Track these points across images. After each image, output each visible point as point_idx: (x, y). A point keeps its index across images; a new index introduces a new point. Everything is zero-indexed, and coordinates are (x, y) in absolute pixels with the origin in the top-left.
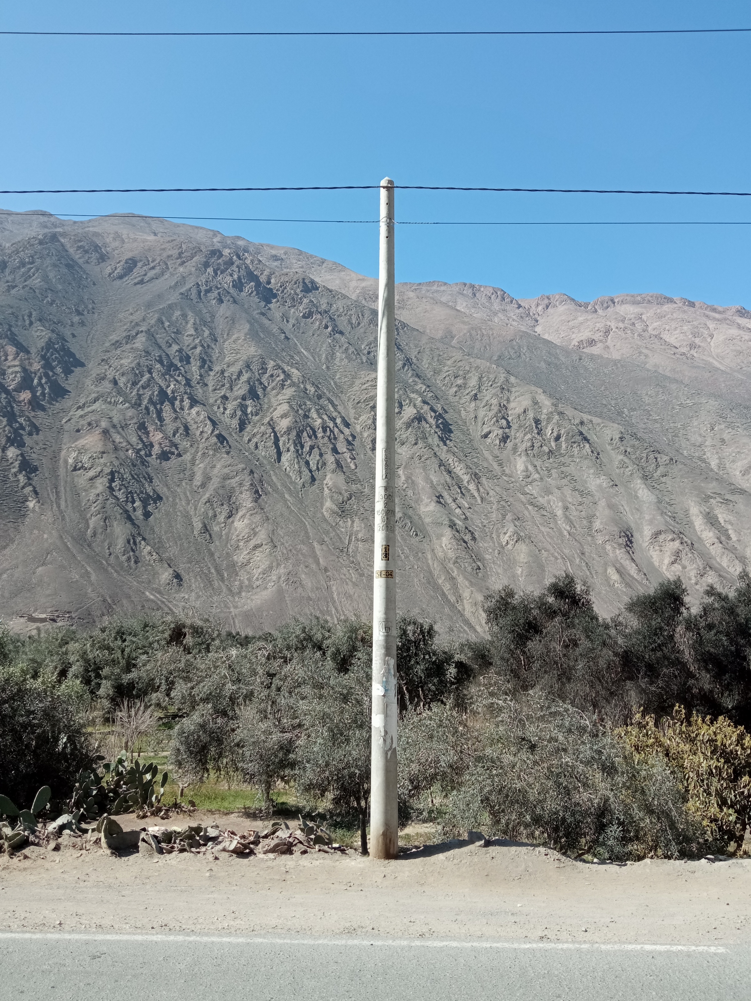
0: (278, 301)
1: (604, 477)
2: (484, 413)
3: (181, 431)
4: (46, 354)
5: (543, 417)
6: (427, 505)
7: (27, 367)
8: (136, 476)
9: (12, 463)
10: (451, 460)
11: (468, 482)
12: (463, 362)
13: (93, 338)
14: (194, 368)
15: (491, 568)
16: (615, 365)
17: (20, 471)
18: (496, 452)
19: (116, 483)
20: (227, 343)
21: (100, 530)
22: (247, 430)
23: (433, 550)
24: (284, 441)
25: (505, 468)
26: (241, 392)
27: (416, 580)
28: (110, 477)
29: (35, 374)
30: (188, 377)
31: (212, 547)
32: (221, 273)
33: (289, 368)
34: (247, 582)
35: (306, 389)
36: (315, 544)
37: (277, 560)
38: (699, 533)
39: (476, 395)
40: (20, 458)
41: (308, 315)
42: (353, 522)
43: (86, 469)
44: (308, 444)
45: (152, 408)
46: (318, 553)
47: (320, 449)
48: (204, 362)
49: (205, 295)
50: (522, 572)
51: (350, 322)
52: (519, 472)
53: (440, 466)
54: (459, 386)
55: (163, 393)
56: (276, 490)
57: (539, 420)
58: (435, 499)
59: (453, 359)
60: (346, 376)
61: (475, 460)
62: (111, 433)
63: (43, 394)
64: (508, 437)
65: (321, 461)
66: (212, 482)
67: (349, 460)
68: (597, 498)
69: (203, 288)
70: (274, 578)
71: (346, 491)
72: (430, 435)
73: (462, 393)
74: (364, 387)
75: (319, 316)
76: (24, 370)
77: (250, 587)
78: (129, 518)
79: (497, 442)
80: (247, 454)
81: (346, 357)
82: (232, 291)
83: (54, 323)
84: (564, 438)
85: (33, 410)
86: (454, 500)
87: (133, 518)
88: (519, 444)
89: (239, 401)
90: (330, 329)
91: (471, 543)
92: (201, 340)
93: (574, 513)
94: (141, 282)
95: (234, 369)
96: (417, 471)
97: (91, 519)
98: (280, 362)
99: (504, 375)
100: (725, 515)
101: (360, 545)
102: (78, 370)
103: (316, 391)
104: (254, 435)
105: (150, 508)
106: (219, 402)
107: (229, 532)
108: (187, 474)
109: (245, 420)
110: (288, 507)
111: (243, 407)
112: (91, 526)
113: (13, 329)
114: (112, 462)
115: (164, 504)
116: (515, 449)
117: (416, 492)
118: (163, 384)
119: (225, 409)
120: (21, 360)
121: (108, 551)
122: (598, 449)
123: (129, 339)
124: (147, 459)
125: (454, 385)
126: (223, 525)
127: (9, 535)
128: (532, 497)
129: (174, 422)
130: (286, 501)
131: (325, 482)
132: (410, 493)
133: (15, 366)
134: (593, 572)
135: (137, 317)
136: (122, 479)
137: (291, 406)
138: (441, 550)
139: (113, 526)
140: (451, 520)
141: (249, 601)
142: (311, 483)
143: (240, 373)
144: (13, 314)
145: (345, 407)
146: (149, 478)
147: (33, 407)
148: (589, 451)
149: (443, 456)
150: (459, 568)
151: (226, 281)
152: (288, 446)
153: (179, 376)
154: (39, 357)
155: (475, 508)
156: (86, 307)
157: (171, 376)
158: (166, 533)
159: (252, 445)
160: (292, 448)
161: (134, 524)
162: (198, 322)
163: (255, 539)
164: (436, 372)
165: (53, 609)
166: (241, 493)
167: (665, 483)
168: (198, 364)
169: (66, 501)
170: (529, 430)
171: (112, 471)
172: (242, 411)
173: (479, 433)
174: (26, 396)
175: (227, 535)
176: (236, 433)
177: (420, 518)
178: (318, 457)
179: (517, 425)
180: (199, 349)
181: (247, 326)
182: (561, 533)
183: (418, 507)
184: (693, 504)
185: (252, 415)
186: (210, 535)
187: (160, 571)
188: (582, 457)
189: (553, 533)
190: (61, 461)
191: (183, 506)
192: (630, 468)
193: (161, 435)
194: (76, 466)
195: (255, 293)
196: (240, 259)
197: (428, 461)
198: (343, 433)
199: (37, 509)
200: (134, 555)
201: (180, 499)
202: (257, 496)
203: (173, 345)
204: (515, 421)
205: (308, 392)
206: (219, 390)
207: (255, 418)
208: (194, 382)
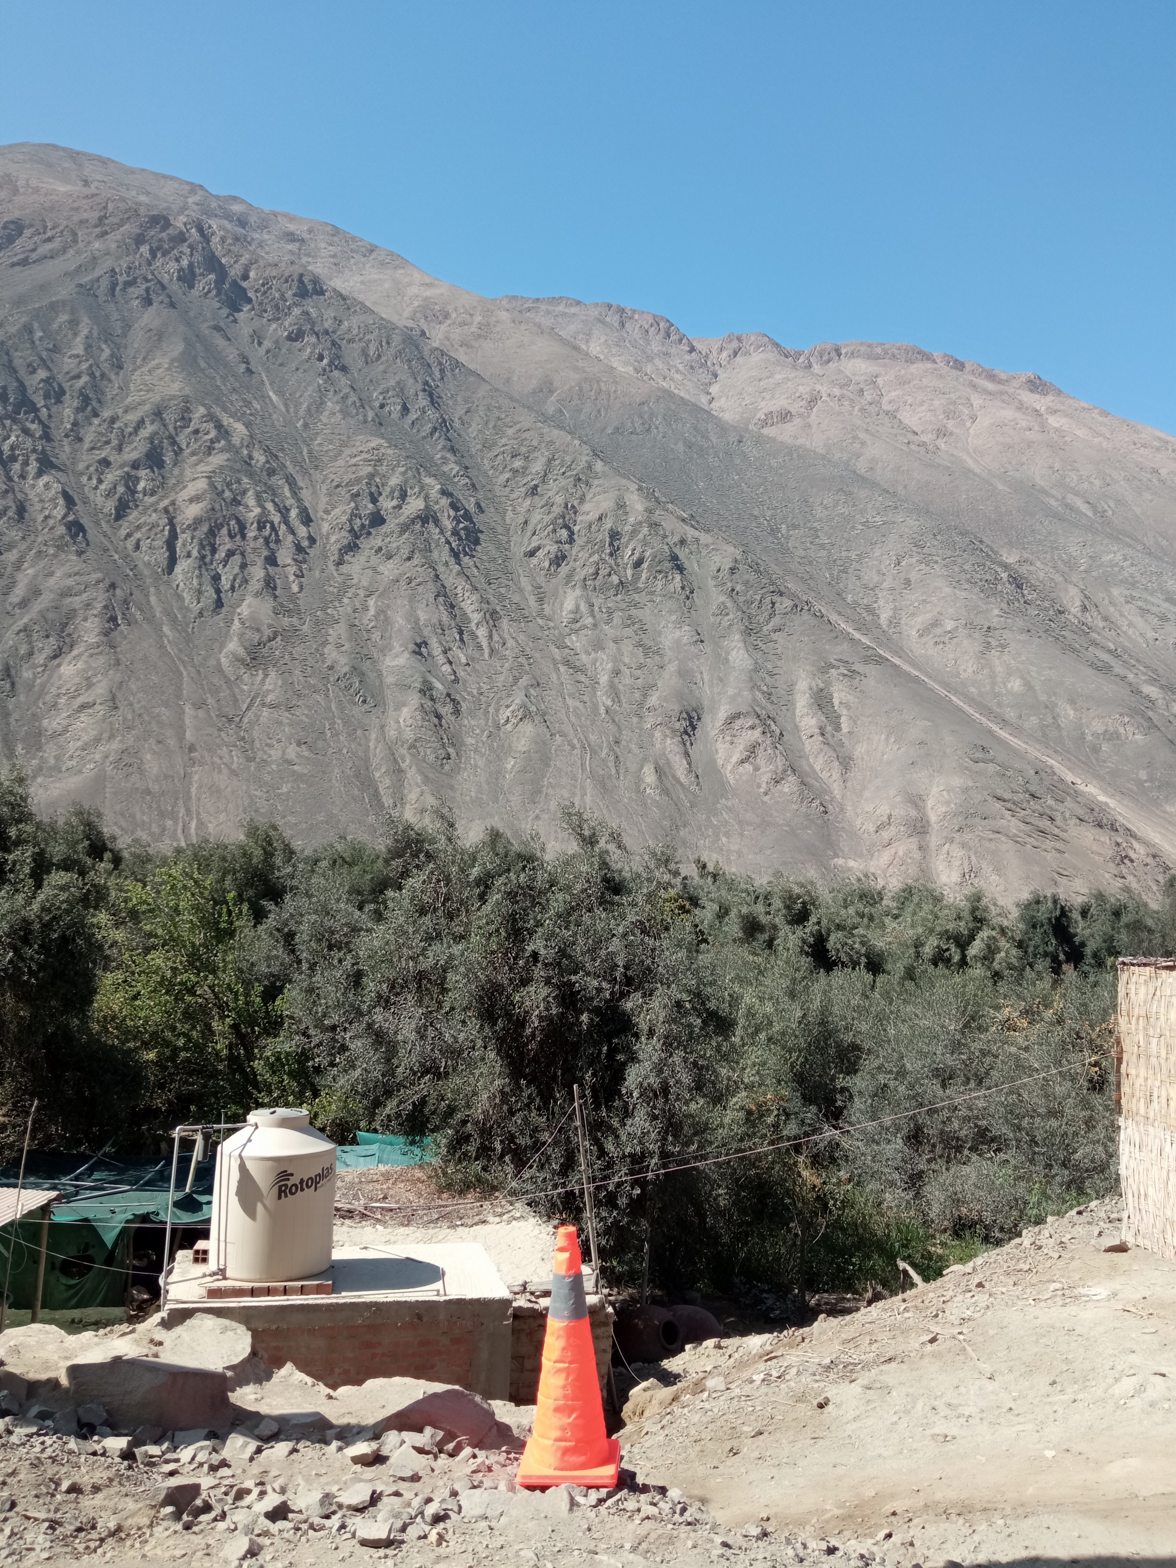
0: (253, 309)
1: (687, 628)
2: (539, 517)
3: (12, 511)
5: (625, 528)
6: (397, 656)
10: (460, 588)
11: (477, 625)
12: (532, 432)
14: (68, 412)
15: (468, 757)
18: (541, 580)
20: (138, 373)
22: (130, 518)
23: (382, 727)
24: (185, 541)
25: (545, 606)
26: (135, 455)
27: (336, 771)
30: (52, 425)
31: (10, 703)
32: (163, 255)
33: (231, 420)
34: (52, 762)
35: (251, 457)
36: (188, 708)
37: (112, 729)
38: (797, 719)
39: (536, 486)
41: (296, 336)
42: (266, 676)
44: (225, 546)
46: (187, 721)
47: (244, 557)
48: (87, 401)
49: (123, 289)
51: (364, 353)
52: (564, 614)
53: (437, 596)
54: (515, 472)
56: (150, 619)
57: (618, 533)
58: (412, 647)
59: (518, 426)
60: (331, 442)
61: (502, 590)
64: (564, 557)
65: (240, 576)
66: (39, 600)
67: (292, 578)
69: (121, 279)
70: (98, 757)
71: (270, 626)
72: (438, 545)
73: (517, 483)
74: (354, 461)
75: (313, 339)
77: (55, 769)
79: (547, 564)
80: (116, 557)
81: (341, 411)
82: (175, 287)
84: (647, 563)
86: (445, 652)
88: (578, 570)
89: (126, 469)
90: (325, 361)
91: (449, 719)
92: (91, 366)
93: (625, 681)
94: (24, 262)
95: (133, 417)
96: (399, 602)
98: (217, 410)
99: (588, 458)
100: (843, 694)
101: (265, 712)
103: (268, 462)
104: (139, 527)
106: (92, 469)
107: (48, 681)
109: (129, 501)
110: (162, 647)
111: (130, 481)
116: (570, 577)
117: (387, 635)
119: (100, 481)
122: (694, 583)
125: (507, 469)
126: (40, 669)
128: (572, 652)
129: (3, 498)
130: (161, 635)
131: (239, 610)
132: (376, 636)
134: (622, 771)
137: (212, 485)
138: (395, 726)
140: (425, 682)
141: (41, 791)
142: (214, 611)
143: (140, 424)
145: (314, 492)
148: (678, 585)
149: (451, 578)
150: (415, 756)
151: (167, 269)
152: (190, 548)
153: (33, 422)
155: (477, 667)
157: (17, 422)
159: (130, 544)
160: (195, 553)
162: (96, 335)
163: (85, 695)
164: (487, 446)
166: (85, 619)
167: (776, 642)
168: (75, 404)
170: (598, 549)
172: (127, 486)
173: (523, 549)
175: (44, 685)
176: (109, 521)
177: (380, 675)
178: (237, 570)
179: (585, 539)
181: (181, 347)
182: (595, 711)
183: (381, 658)
184: (803, 675)
185: (145, 495)
186: (13, 685)
188: (665, 596)
189: (584, 710)
195: (214, 292)
196: (201, 234)
197: (420, 589)
198: (293, 533)
202: (111, 625)
203: (39, 371)
204: (583, 532)
205: (253, 462)
206: (99, 449)
207: (149, 500)
208: (57, 434)
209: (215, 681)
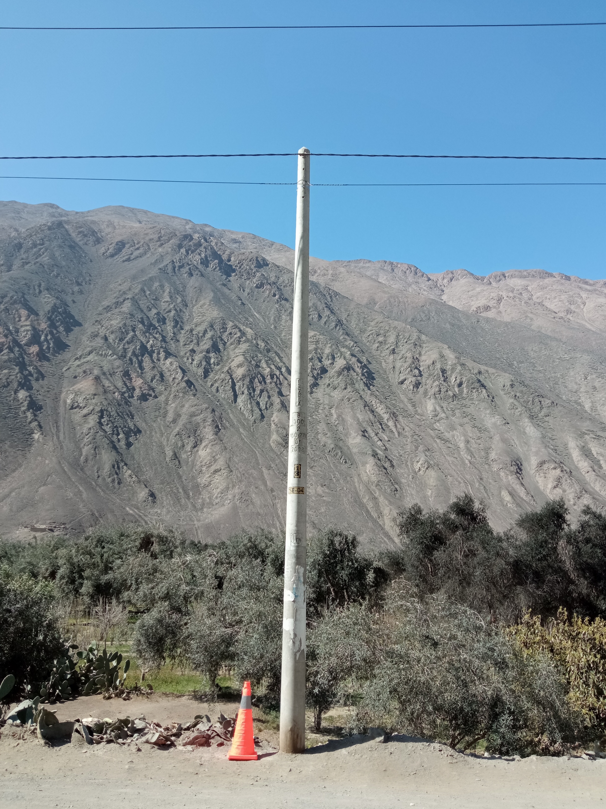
0: (236, 275)
1: (498, 417)
2: (400, 364)
3: (157, 378)
4: (51, 316)
5: (448, 367)
6: (354, 438)
7: (36, 327)
8: (120, 414)
9: (22, 403)
10: (373, 402)
11: (388, 420)
12: (384, 323)
13: (89, 304)
14: (169, 328)
15: (406, 490)
16: (507, 326)
17: (28, 409)
18: (411, 396)
19: (105, 419)
20: (195, 307)
21: (91, 457)
22: (210, 377)
23: (359, 475)
24: (240, 386)
25: (417, 409)
26: (206, 347)
27: (345, 499)
28: (100, 414)
29: (43, 332)
30: (164, 335)
31: (180, 471)
32: (192, 253)
33: (245, 327)
34: (208, 500)
35: (258, 345)
36: (264, 470)
37: (233, 482)
38: (576, 463)
39: (394, 349)
40: (28, 399)
41: (260, 286)
43: (81, 408)
44: (259, 388)
45: (134, 359)
46: (266, 477)
47: (268, 393)
48: (177, 322)
49: (179, 270)
50: (432, 494)
52: (429, 412)
53: (365, 406)
54: (381, 343)
55: (143, 347)
56: (233, 425)
57: (445, 370)
58: (361, 433)
59: (376, 321)
61: (394, 402)
62: (101, 379)
63: (48, 348)
64: (420, 383)
65: (269, 402)
66: (181, 419)
68: (492, 433)
69: (177, 265)
70: (230, 497)
73: (382, 348)
75: (268, 287)
76: (34, 329)
77: (211, 504)
78: (115, 448)
79: (411, 387)
80: (210, 396)
82: (200, 267)
83: (59, 291)
84: (465, 384)
85: (40, 360)
86: (376, 435)
87: (118, 447)
88: (429, 389)
89: (204, 353)
90: (278, 296)
91: (390, 469)
92: (174, 306)
93: (474, 446)
94: (128, 260)
95: (201, 329)
96: (346, 410)
97: (84, 448)
98: (237, 323)
99: (417, 334)
100: (597, 448)
102: (76, 329)
103: (266, 346)
104: (216, 381)
105: (131, 439)
106: (188, 354)
107: (194, 459)
108: (162, 412)
109: (208, 369)
110: (242, 439)
111: (207, 359)
112: (84, 454)
113: (26, 296)
114: (101, 402)
115: (143, 436)
116: (426, 393)
117: (346, 427)
118: (144, 340)
119: (193, 360)
120: (32, 321)
121: (96, 474)
122: (493, 393)
123: (118, 304)
124: (130, 400)
125: (376, 342)
126: (189, 453)
127: (18, 461)
128: (440, 432)
129: (152, 370)
130: (240, 434)
131: (272, 419)
132: (340, 428)
133: (27, 326)
134: (490, 494)
135: (124, 287)
136: (110, 416)
137: (245, 358)
138: (365, 475)
139: (101, 454)
140: (373, 451)
141: (209, 516)
142: (261, 420)
143: (205, 332)
144: (26, 284)
145: (289, 359)
146: (131, 415)
147: (40, 358)
148: (486, 395)
149: (368, 398)
150: (380, 490)
151: (196, 259)
152: (243, 390)
153: (156, 334)
154: (46, 319)
155: (394, 441)
156: (84, 279)
157: (150, 334)
158: (144, 459)
159: (214, 389)
160: (246, 392)
161: (118, 452)
162: (173, 291)
163: (215, 465)
164: (362, 331)
165: (51, 521)
166: (205, 427)
167: (548, 422)
168: (172, 324)
169: (64, 434)
170: (437, 378)
171: (101, 409)
172: (206, 361)
173: (397, 380)
174: (34, 349)
175: (193, 461)
176: (201, 379)
177: (349, 448)
178: (267, 399)
179: (427, 374)
180: (173, 312)
181: (212, 294)
182: (463, 462)
183: (347, 440)
184: (570, 439)
185: (214, 365)
186: (179, 462)
187: (139, 490)
188: (480, 400)
189: (457, 462)
190: (61, 402)
191: (157, 438)
192: (519, 409)
193: (141, 381)
194: (73, 406)
195: (218, 268)
196: (207, 242)
197: (355, 403)
198: (287, 380)
199: (41, 440)
200: (117, 477)
201: (156, 432)
202: (217, 430)
203: (153, 309)
204: (426, 371)
205: (259, 346)
206: (188, 345)
207: (217, 368)
208: (168, 339)
209: (271, 455)
